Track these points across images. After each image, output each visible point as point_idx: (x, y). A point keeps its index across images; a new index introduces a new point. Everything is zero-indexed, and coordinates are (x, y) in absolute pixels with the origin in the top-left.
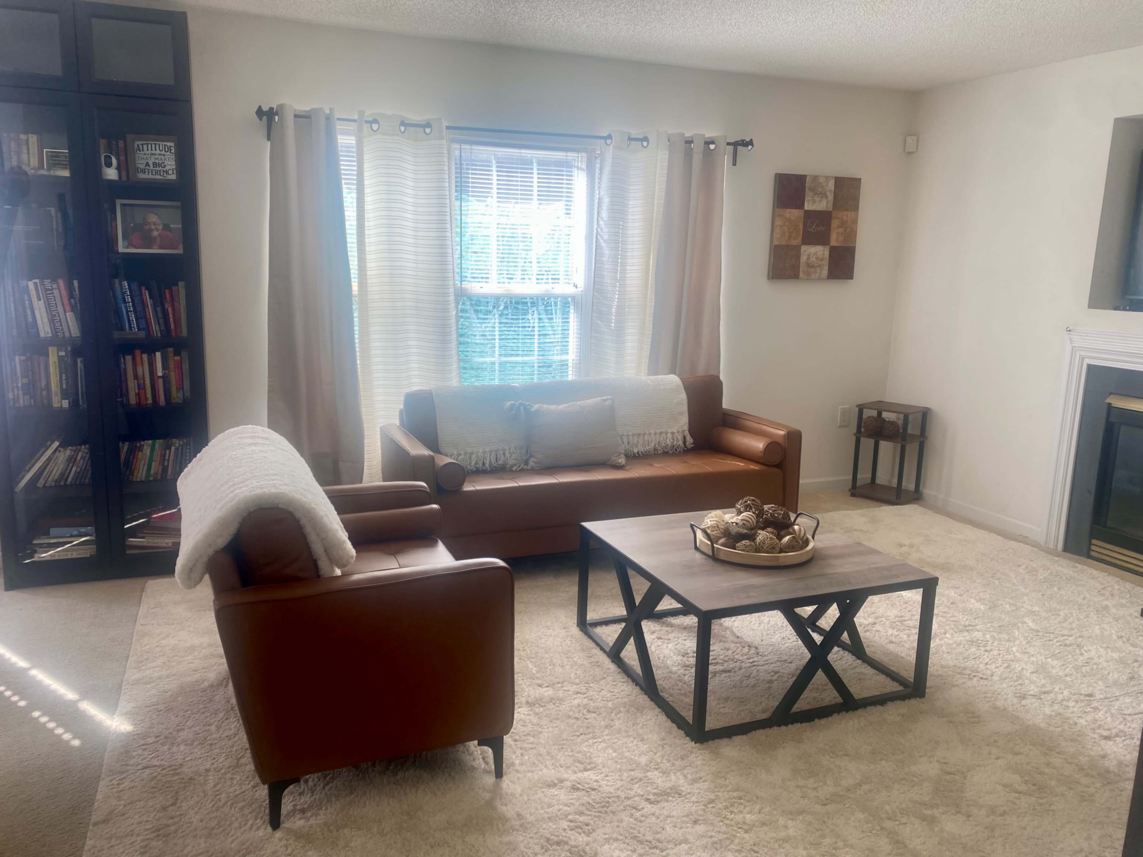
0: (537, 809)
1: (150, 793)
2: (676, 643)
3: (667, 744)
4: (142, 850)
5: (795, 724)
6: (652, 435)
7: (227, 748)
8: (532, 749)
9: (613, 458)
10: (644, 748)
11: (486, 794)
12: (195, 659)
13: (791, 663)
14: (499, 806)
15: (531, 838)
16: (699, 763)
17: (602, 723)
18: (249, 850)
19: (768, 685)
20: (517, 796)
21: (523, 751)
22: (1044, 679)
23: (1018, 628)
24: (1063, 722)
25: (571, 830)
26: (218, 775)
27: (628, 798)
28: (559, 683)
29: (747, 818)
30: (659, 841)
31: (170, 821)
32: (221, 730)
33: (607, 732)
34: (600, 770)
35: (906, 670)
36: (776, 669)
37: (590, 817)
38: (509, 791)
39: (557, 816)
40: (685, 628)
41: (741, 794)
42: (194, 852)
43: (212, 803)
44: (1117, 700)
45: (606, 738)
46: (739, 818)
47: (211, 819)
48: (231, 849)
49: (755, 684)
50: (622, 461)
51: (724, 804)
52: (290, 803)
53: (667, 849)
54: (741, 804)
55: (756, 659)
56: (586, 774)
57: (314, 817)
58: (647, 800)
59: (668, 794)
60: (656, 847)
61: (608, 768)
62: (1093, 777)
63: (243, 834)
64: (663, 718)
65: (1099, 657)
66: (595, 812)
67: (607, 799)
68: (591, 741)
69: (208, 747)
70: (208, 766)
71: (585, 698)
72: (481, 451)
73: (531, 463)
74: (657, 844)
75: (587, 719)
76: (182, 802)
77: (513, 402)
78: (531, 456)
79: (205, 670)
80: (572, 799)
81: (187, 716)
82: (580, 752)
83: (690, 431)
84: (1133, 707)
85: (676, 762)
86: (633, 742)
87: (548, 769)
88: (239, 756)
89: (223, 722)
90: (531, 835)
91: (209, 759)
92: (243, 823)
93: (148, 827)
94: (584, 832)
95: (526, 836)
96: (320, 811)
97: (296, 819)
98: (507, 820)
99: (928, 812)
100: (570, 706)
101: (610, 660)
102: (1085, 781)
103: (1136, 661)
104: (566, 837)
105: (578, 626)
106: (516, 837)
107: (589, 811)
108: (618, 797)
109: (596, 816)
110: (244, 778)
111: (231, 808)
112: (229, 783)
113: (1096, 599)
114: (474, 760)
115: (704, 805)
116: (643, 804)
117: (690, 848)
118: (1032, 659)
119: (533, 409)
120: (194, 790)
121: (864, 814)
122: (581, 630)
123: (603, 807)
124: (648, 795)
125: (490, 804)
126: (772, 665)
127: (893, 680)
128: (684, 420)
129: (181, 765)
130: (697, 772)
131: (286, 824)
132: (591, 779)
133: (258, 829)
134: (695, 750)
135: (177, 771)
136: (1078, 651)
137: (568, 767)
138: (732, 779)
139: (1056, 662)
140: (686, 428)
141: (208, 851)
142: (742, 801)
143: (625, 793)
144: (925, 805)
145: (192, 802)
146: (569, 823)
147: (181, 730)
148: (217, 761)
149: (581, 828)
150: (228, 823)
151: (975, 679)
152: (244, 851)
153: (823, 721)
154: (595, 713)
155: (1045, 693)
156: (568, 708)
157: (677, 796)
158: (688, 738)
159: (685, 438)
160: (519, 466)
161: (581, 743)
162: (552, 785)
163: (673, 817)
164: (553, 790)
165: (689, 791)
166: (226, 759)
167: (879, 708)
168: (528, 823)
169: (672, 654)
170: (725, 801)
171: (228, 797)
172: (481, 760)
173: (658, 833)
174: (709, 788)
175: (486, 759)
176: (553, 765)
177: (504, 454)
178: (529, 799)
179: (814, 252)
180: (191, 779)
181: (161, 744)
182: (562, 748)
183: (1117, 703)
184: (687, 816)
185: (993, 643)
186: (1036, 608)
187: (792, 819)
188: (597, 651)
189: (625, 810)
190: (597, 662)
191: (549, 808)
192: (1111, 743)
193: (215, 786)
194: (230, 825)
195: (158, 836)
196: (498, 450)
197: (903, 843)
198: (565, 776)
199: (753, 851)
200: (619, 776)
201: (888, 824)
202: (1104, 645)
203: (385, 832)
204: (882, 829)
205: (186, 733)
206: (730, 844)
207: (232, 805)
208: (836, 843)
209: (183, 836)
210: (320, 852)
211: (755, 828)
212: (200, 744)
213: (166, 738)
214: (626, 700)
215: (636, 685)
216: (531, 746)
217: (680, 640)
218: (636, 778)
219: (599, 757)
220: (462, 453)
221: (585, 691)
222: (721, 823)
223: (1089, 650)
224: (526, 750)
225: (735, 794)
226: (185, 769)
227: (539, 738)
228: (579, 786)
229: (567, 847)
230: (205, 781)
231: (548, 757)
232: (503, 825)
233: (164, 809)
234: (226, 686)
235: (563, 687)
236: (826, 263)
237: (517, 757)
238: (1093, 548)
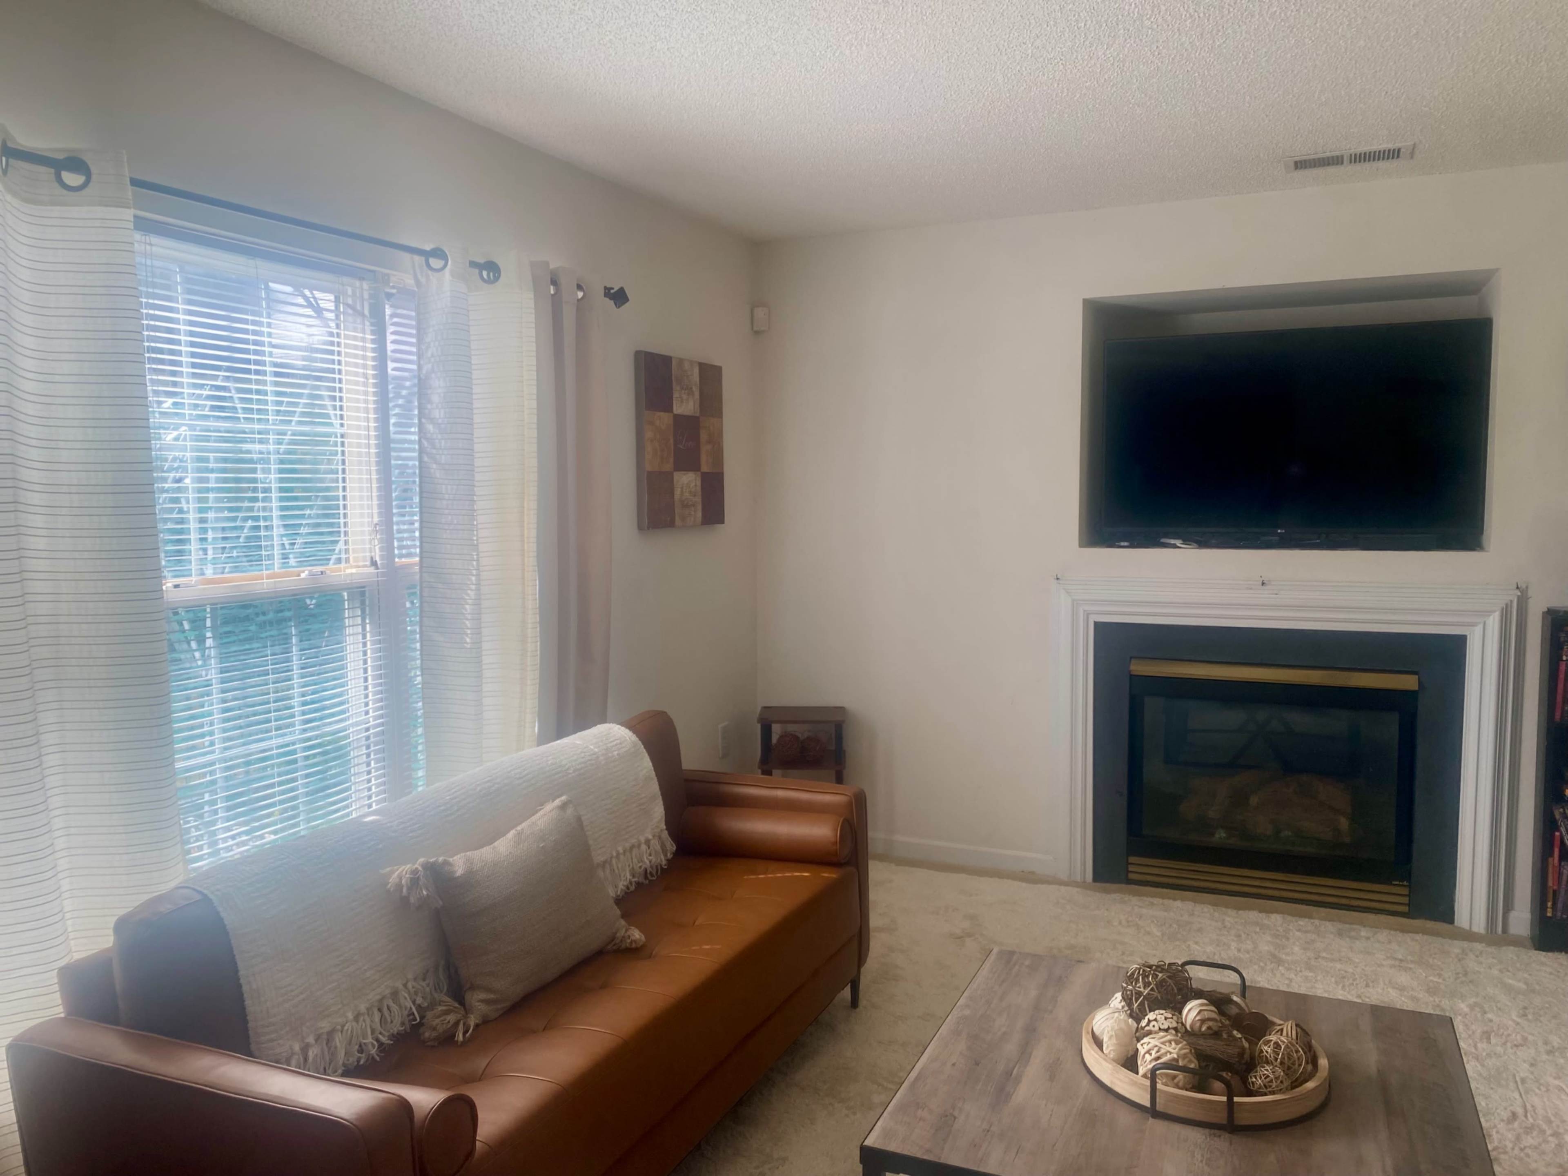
9: (621, 934)
50: (638, 934)
73: (478, 1006)
77: (409, 866)
83: (668, 827)
128: (658, 811)
140: (663, 825)
179: (686, 482)
196: (383, 998)
236: (698, 499)
238: (1131, 868)
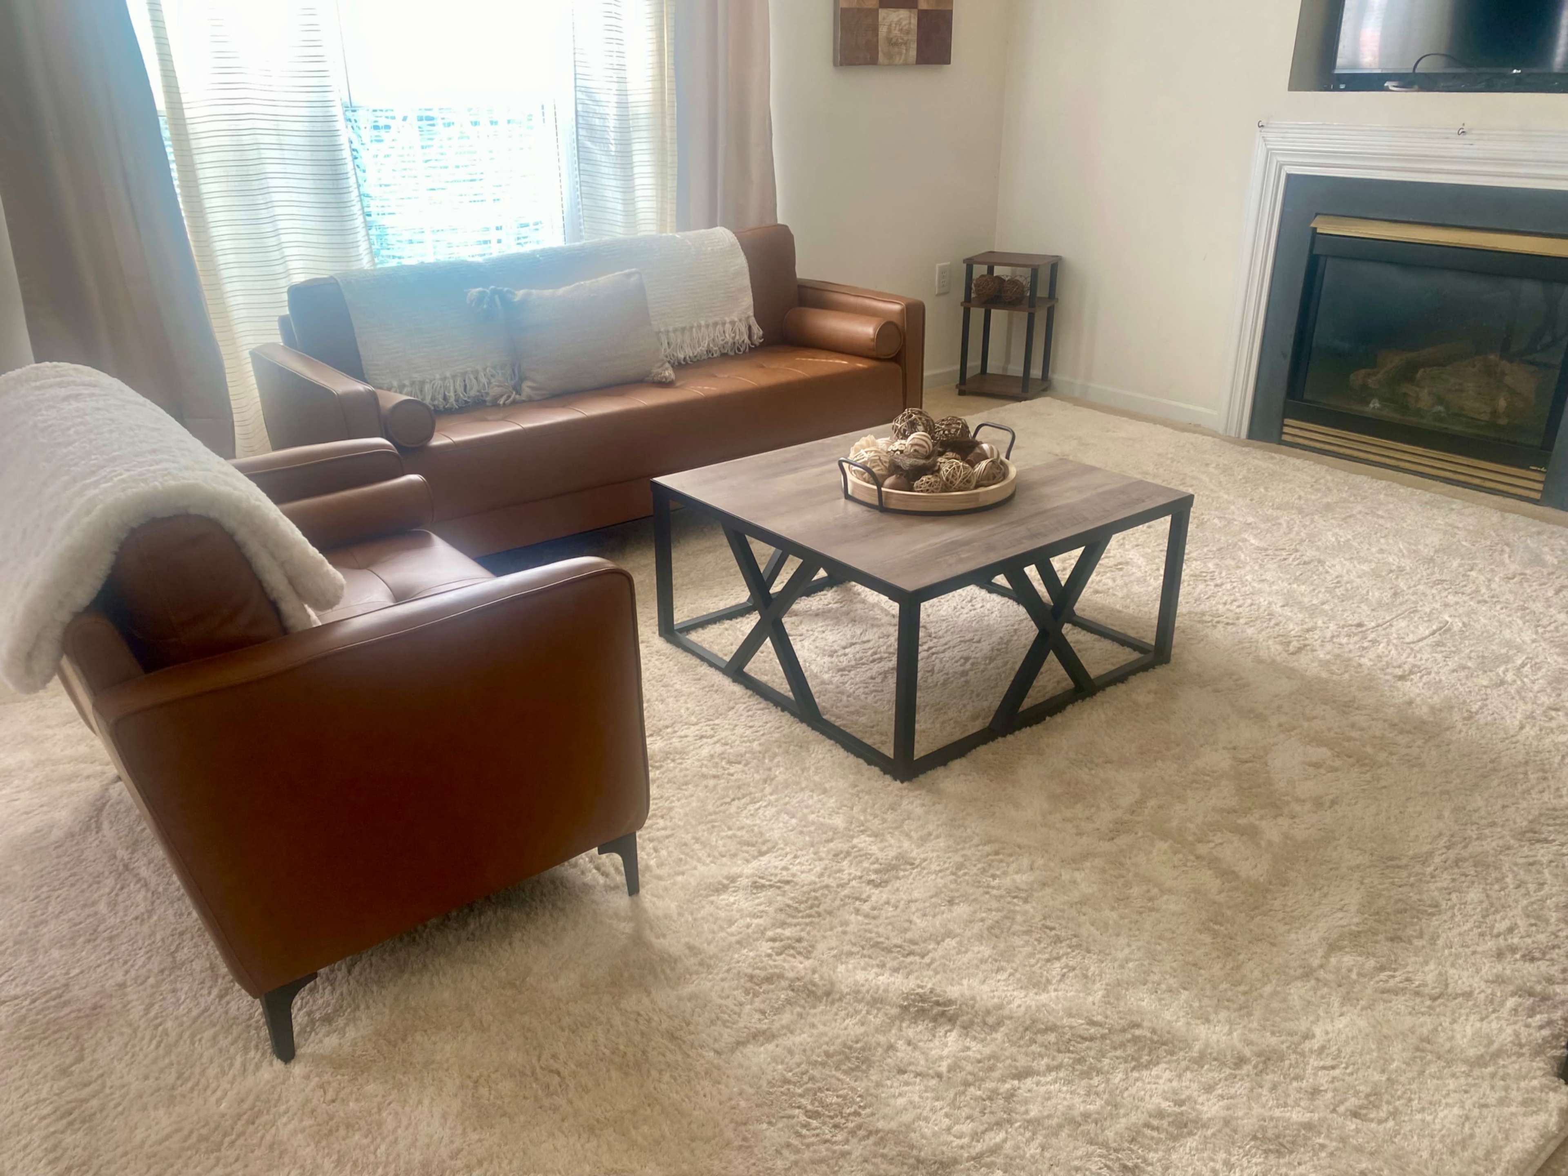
0: (714, 932)
1: (25, 1049)
2: (813, 638)
3: (862, 791)
4: (51, 1156)
5: (1024, 730)
6: (703, 329)
7: (144, 939)
8: (667, 837)
9: (655, 370)
10: (832, 802)
11: (623, 924)
12: (19, 792)
13: (979, 642)
14: (653, 940)
15: (723, 980)
16: (919, 811)
17: (757, 777)
18: (256, 1109)
19: (963, 679)
20: (675, 917)
21: (655, 843)
22: (1300, 612)
23: (1241, 549)
24: (1347, 666)
25: (779, 954)
26: (145, 990)
27: (842, 886)
28: (667, 727)
29: (1018, 881)
30: (913, 942)
31: (87, 1091)
32: (121, 907)
33: (768, 789)
34: (782, 849)
35: (1133, 628)
36: (965, 654)
37: (798, 928)
38: (660, 913)
39: (749, 936)
40: (817, 615)
41: (996, 846)
42: (154, 1138)
43: (154, 1042)
44: (1391, 625)
45: (772, 798)
46: (1007, 881)
47: (162, 1071)
48: (223, 1116)
49: (945, 680)
50: (669, 373)
51: (979, 866)
52: (299, 1010)
53: (929, 952)
54: (1001, 861)
55: (930, 644)
56: (765, 859)
57: (352, 1025)
58: (870, 882)
59: (895, 868)
60: (911, 953)
61: (794, 844)
62: (1409, 732)
63: (232, 1083)
64: (840, 753)
65: (1348, 572)
66: (802, 917)
67: (813, 894)
68: (751, 808)
69: (105, 944)
70: (120, 978)
71: (715, 743)
72: (438, 376)
73: (527, 389)
74: (913, 947)
75: (732, 775)
76: (94, 1051)
77: (480, 289)
78: (522, 379)
79: (45, 809)
80: (760, 904)
81: (43, 896)
82: (743, 828)
83: (756, 315)
84: (1413, 632)
85: (885, 816)
86: (812, 797)
87: (704, 864)
88: (173, 948)
89: (117, 895)
90: (721, 976)
91: (116, 965)
92: (226, 1064)
93: (45, 1112)
94: (800, 953)
95: (714, 979)
96: (358, 1014)
97: (320, 1035)
98: (676, 961)
99: (1242, 821)
100: (699, 760)
101: (730, 680)
102: (1403, 740)
103: (1391, 571)
104: (776, 966)
105: (660, 635)
106: (699, 984)
107: (793, 917)
108: (827, 887)
109: (807, 924)
110: (195, 987)
111: (193, 1043)
112: (170, 999)
113: (1313, 497)
114: (583, 873)
115: (953, 874)
116: (868, 890)
117: (960, 943)
118: (1274, 587)
119: (517, 299)
120: (109, 1025)
121: (1166, 841)
122: (669, 641)
123: (811, 907)
124: (868, 874)
125: (638, 940)
126: (956, 650)
127: (1123, 645)
128: (747, 301)
129: (67, 985)
130: (923, 826)
131: (306, 1048)
132: (776, 867)
133: (258, 1067)
134: (905, 792)
135: (63, 999)
136: (1321, 569)
137: (734, 855)
138: (973, 825)
139: (1303, 587)
140: (751, 313)
141: (178, 1130)
142: (1001, 856)
143: (835, 879)
144: (1235, 811)
145: (113, 1049)
146: (771, 944)
147: (42, 922)
148: (132, 966)
149: (793, 948)
150: (197, 1070)
151: (1220, 626)
152: (249, 1113)
153: (1058, 718)
154: (739, 763)
155: (1308, 631)
156: (697, 763)
157: (908, 867)
158: (888, 777)
159: (750, 328)
160: (509, 397)
161: (738, 813)
162: (721, 888)
163: (916, 901)
164: (724, 896)
165: (922, 856)
166: (149, 958)
167: (1122, 687)
168: (711, 958)
169: (814, 656)
170: (979, 860)
171: (181, 1025)
172: (594, 871)
173: (906, 930)
174: (949, 847)
175: (603, 869)
176: (709, 856)
177: (476, 379)
178: (695, 920)
179: (896, 19)
180: (95, 1008)
181: (11, 955)
182: (713, 827)
183: (1394, 629)
184: (936, 895)
185: (1220, 573)
186: (1250, 519)
187: (1078, 870)
188: (704, 669)
189: (844, 905)
190: (713, 686)
191: (730, 926)
192: (1409, 683)
193: (147, 1010)
194: (203, 1072)
195: (71, 1124)
196: (466, 373)
197: (1234, 872)
198: (735, 870)
199: (1047, 927)
200: (815, 853)
201: (1202, 849)
202: (1347, 556)
203: (485, 1025)
204: (1198, 857)
205: (52, 927)
206: (1012, 924)
207: (193, 1036)
208: (1148, 891)
209: (122, 1113)
210: (386, 1082)
211: (1036, 894)
212: (89, 941)
213: (16, 943)
214: (776, 735)
215: (783, 710)
216: (663, 833)
217: (816, 634)
218: (841, 852)
219: (773, 829)
220: (407, 382)
221: (712, 732)
222: (987, 896)
223: (1334, 566)
224: (660, 842)
225: (988, 848)
226: (76, 991)
227: (671, 818)
228: (763, 881)
229: (784, 983)
230: (125, 1006)
231: (697, 846)
232: (673, 969)
233: (64, 1072)
234: (99, 829)
235: (675, 732)
236: (913, 37)
237: (648, 854)
238: (1286, 429)
